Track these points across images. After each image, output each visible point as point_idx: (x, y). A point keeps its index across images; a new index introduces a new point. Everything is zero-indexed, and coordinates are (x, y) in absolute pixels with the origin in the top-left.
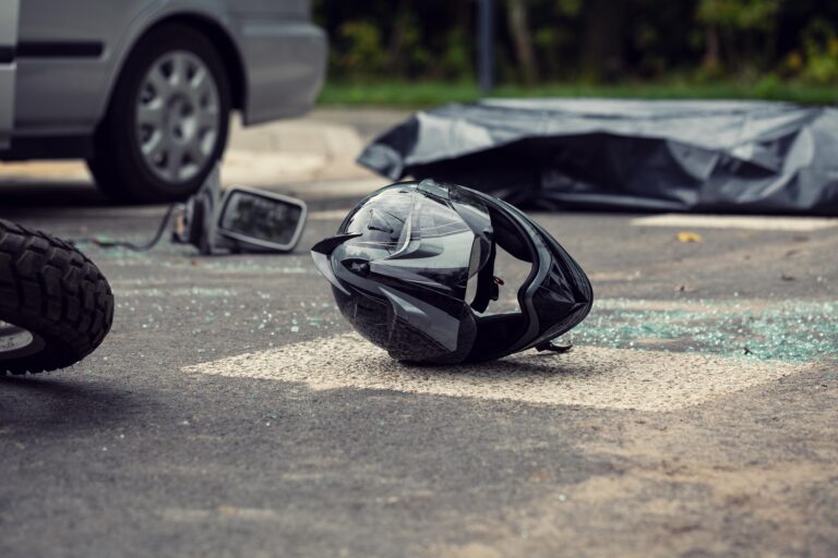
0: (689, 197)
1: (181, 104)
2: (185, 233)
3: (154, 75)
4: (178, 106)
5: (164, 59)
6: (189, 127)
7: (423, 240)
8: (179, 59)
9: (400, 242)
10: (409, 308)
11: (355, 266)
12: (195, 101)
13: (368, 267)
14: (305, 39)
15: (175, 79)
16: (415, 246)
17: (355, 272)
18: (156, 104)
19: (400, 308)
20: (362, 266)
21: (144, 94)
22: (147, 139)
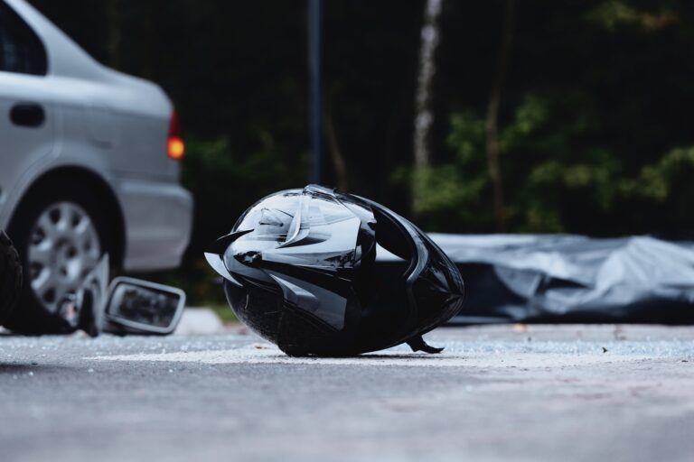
0: (518, 312)
1: (66, 247)
2: (74, 320)
3: (44, 221)
4: (64, 249)
5: (54, 207)
6: (74, 268)
7: (311, 228)
8: (66, 209)
9: (289, 234)
10: (299, 291)
11: (248, 259)
12: (79, 245)
13: (260, 257)
14: (174, 201)
15: (63, 225)
16: (304, 234)
17: (247, 264)
18: (46, 246)
19: (290, 292)
20: (254, 257)
21: (35, 237)
22: (37, 275)
